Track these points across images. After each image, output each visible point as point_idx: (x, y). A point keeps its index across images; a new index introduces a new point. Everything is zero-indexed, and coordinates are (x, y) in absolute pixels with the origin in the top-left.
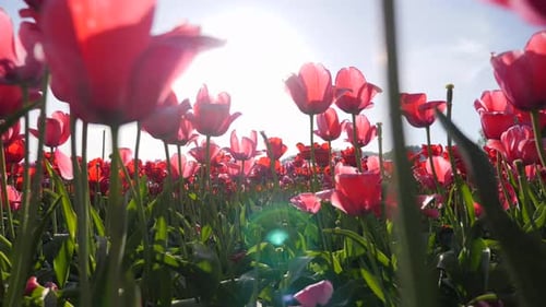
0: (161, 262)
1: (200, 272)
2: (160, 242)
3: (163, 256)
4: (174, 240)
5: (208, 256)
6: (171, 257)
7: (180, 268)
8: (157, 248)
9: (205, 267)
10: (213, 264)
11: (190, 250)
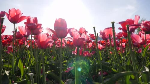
0: (46, 63)
1: (52, 65)
2: (46, 60)
3: (46, 62)
4: (48, 60)
5: (54, 62)
6: (48, 63)
7: (49, 65)
8: (45, 61)
9: (53, 64)
10: (55, 64)
11: (51, 61)
